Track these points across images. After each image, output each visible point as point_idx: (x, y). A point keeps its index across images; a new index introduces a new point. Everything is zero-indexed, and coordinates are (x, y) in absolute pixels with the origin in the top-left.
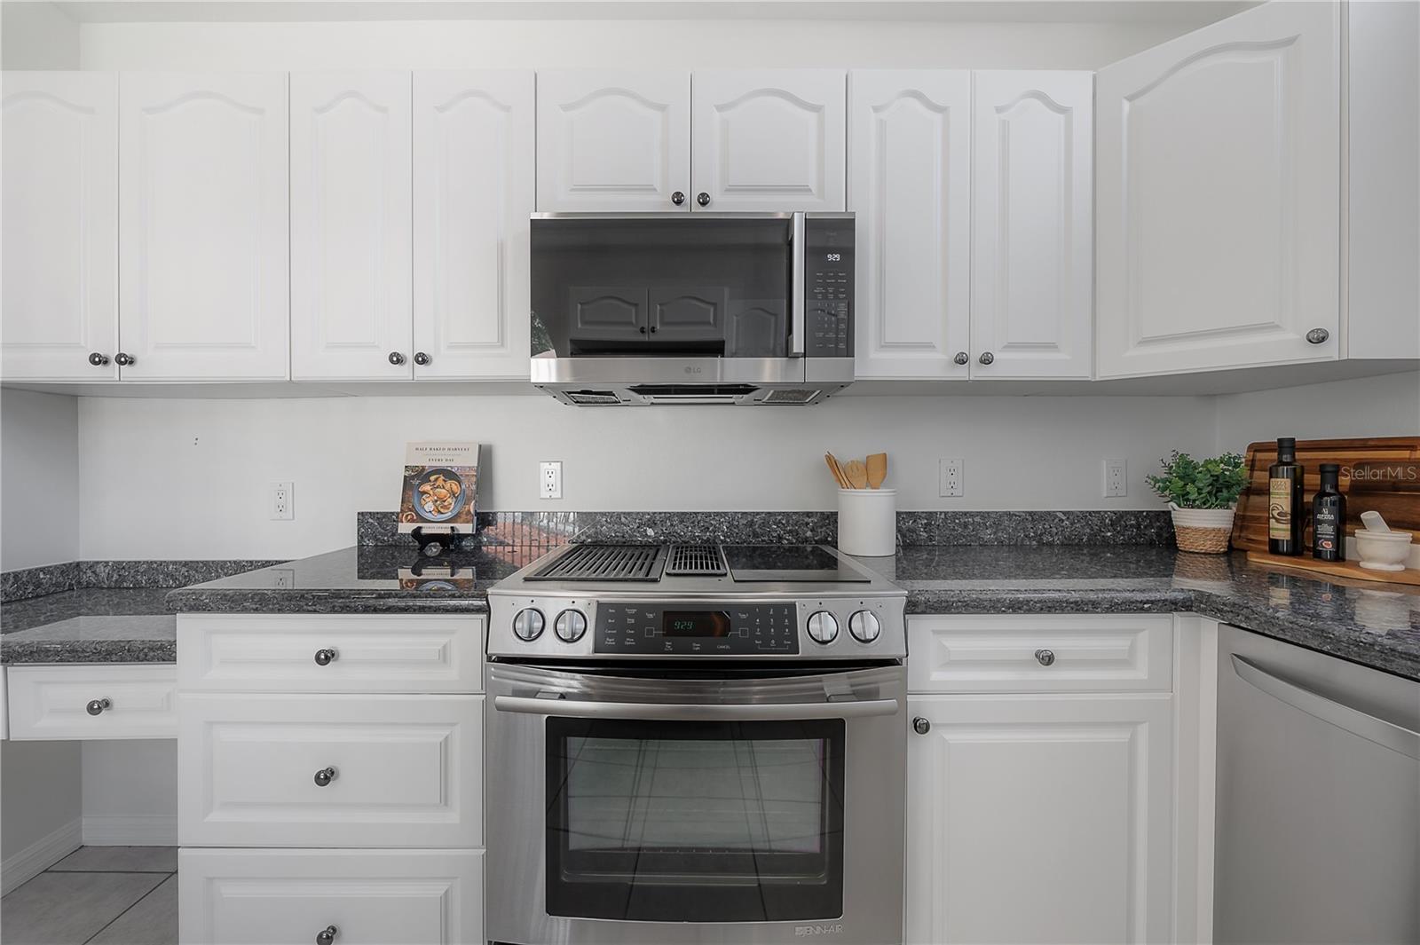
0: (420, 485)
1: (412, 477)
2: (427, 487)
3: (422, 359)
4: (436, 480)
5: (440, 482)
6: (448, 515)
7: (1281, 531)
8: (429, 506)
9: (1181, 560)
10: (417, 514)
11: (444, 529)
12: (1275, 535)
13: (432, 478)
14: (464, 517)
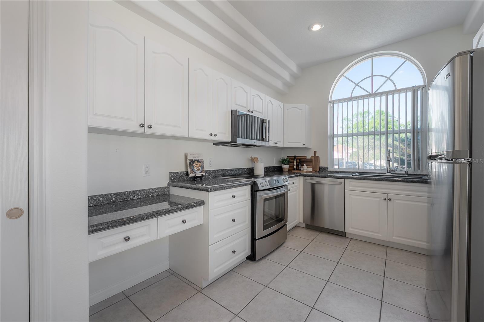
0: (193, 164)
1: (191, 162)
2: (194, 165)
3: (215, 135)
4: (196, 162)
5: (197, 163)
6: (200, 171)
7: (295, 167)
8: (196, 169)
9: (283, 173)
10: (194, 171)
11: (200, 175)
12: (295, 168)
13: (195, 162)
14: (203, 171)
